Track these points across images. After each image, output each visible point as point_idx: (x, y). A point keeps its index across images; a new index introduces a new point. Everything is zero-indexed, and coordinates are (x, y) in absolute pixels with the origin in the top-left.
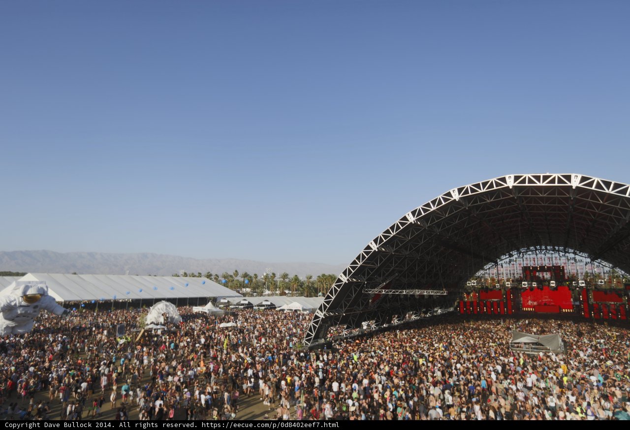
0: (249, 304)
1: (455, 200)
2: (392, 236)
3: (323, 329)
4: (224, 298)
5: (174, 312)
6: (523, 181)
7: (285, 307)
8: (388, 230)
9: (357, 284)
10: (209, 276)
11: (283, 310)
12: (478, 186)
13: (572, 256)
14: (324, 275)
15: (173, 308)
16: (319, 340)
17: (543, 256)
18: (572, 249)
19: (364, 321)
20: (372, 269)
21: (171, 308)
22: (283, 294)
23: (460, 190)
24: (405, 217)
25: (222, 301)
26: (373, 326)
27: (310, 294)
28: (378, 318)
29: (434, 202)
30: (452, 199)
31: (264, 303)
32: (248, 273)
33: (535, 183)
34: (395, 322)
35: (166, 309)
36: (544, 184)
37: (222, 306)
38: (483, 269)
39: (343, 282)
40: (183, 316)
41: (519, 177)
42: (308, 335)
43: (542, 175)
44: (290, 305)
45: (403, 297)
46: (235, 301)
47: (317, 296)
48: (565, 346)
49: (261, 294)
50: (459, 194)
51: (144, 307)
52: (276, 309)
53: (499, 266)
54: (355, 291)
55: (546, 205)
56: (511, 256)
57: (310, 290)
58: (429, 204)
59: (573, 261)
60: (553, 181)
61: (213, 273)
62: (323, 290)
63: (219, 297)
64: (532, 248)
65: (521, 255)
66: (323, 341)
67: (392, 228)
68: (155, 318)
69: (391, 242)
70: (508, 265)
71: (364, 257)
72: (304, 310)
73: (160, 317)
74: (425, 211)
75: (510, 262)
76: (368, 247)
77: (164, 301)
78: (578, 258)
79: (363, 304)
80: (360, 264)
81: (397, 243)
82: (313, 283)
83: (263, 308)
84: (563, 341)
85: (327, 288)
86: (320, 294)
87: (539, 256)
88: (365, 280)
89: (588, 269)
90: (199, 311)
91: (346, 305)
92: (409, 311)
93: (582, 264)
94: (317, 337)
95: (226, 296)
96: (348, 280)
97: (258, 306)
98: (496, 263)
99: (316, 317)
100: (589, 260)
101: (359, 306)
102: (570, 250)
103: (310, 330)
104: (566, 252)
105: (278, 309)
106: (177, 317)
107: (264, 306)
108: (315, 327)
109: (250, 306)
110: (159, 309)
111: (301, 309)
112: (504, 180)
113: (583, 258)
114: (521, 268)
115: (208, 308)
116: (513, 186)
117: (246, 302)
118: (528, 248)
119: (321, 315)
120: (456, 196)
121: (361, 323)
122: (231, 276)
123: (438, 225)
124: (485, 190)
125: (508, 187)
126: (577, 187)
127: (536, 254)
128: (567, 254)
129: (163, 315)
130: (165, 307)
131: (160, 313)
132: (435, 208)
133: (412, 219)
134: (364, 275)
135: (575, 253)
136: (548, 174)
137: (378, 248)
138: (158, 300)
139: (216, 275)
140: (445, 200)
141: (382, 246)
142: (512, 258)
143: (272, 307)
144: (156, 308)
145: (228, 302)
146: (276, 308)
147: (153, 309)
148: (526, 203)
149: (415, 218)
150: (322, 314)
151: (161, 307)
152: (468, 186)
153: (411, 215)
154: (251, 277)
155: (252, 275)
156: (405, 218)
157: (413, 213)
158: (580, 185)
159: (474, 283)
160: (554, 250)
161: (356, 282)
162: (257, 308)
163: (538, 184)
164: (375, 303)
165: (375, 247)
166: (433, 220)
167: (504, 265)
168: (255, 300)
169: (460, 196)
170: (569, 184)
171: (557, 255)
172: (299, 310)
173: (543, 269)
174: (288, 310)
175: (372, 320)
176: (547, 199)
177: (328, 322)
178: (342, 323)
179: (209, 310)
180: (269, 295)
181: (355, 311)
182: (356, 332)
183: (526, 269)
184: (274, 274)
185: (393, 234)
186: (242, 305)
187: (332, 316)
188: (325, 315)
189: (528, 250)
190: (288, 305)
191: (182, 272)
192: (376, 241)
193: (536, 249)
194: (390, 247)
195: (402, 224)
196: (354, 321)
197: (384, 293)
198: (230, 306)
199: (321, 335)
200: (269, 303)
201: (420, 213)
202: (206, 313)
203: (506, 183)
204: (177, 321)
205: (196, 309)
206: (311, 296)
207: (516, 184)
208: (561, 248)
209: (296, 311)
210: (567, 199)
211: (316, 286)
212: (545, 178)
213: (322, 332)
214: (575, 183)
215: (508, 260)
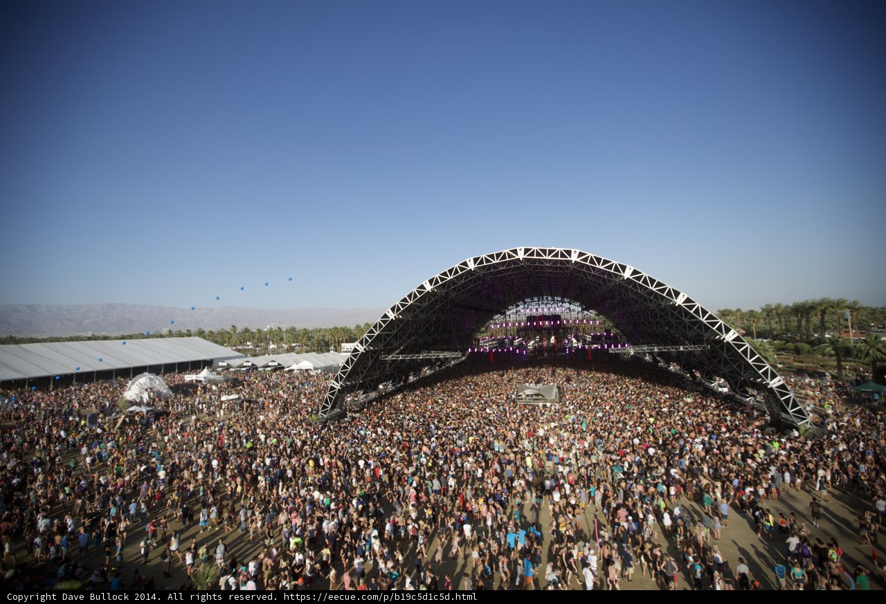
0: (253, 365)
1: (471, 269)
2: (409, 304)
3: (340, 400)
4: (223, 359)
5: (160, 384)
6: (532, 254)
7: (294, 367)
8: (405, 298)
9: (374, 352)
10: (201, 334)
11: (291, 371)
12: (492, 256)
13: (567, 305)
14: (336, 328)
15: (159, 381)
16: (335, 410)
17: (544, 306)
18: (568, 298)
19: (381, 384)
20: (387, 335)
21: (157, 382)
22: (291, 349)
23: (476, 260)
24: (422, 285)
25: (221, 364)
26: (390, 386)
27: (321, 348)
28: (395, 378)
29: (450, 271)
30: (468, 269)
31: (270, 364)
32: (249, 328)
33: (542, 256)
34: (412, 379)
35: (150, 384)
36: (549, 258)
37: (220, 369)
38: (492, 319)
39: (359, 351)
40: (171, 388)
41: (528, 250)
42: (324, 407)
43: (548, 249)
44: (299, 365)
45: (419, 361)
46: (235, 363)
47: (328, 351)
48: (560, 392)
49: (266, 351)
50: (475, 263)
51: (119, 378)
52: (285, 370)
53: (508, 317)
54: (372, 357)
55: (550, 271)
56: (517, 306)
57: (321, 343)
58: (446, 272)
59: (568, 311)
60: (556, 255)
61: (207, 330)
62: (335, 342)
63: (215, 359)
64: (536, 299)
65: (526, 306)
66: (337, 410)
67: (410, 296)
68: (137, 394)
69: (409, 309)
70: (515, 316)
71: (381, 326)
72: (316, 369)
73: (141, 393)
74: (442, 279)
75: (517, 313)
76: (385, 316)
77: (146, 374)
78: (572, 307)
79: (379, 368)
80: (377, 333)
81: (414, 309)
82: (324, 336)
83: (269, 369)
84: (558, 387)
85: (339, 340)
86: (332, 348)
87: (541, 306)
88: (382, 346)
89: (580, 316)
90: (192, 381)
91: (362, 373)
92: (424, 367)
93: (575, 313)
94: (333, 407)
95: (224, 356)
96: (365, 349)
97: (263, 367)
98: (504, 313)
99: (332, 388)
100: (580, 309)
101: (375, 370)
102: (566, 300)
103: (326, 402)
104: (563, 302)
105: (286, 369)
106: (165, 391)
107: (270, 366)
108: (331, 399)
109: (254, 367)
110: (140, 384)
111: (312, 368)
112: (515, 251)
113: (576, 308)
114: (526, 319)
115: (204, 374)
116: (523, 258)
117: (250, 364)
118: (532, 299)
119: (337, 386)
120: (472, 266)
121: (378, 385)
122: (229, 333)
123: (454, 289)
124: (498, 261)
125: (519, 259)
126: (575, 262)
127: (539, 305)
128: (564, 304)
129: (146, 390)
130: (148, 381)
131: (143, 389)
132: (452, 277)
133: (429, 288)
134: (380, 341)
135: (570, 304)
136: (553, 248)
137: (395, 317)
138: (138, 371)
139: (211, 332)
140: (462, 269)
141: (400, 314)
142: (518, 309)
143: (280, 368)
144: (137, 383)
145: (228, 364)
146: (283, 368)
147: (133, 384)
148: (534, 269)
149: (432, 287)
150: (339, 385)
151: (144, 380)
152: (483, 256)
153: (428, 283)
154: (252, 333)
155: (254, 330)
156: (422, 287)
157: (431, 282)
158: (578, 260)
159: (486, 346)
160: (554, 300)
161: (372, 351)
162: (262, 369)
163: (545, 257)
164: (392, 366)
165: (392, 316)
166: (449, 287)
167: (512, 316)
168: (260, 361)
169: (476, 266)
170: (569, 259)
171: (555, 305)
172: (311, 370)
173: (544, 318)
174: (298, 370)
175: (390, 380)
176: (551, 267)
177: (345, 390)
178: (359, 388)
179: (204, 378)
180: (274, 352)
181: (372, 376)
182: (373, 395)
183: (531, 319)
184: (279, 328)
185: (410, 302)
186: (246, 366)
187: (348, 385)
188: (341, 386)
189: (533, 300)
190: (297, 364)
191: (165, 331)
192: (393, 309)
193: (539, 301)
194: (408, 313)
195: (420, 293)
196: (370, 386)
197: (401, 358)
198: (231, 370)
199: (338, 405)
200: (276, 364)
201: (437, 282)
202: (201, 381)
203: (517, 255)
204: (165, 394)
205: (189, 378)
206: (322, 352)
207: (525, 257)
208: (559, 299)
209: (307, 370)
210: (567, 268)
211: (327, 340)
212: (551, 251)
213: (339, 403)
214: (574, 258)
215: (514, 310)
